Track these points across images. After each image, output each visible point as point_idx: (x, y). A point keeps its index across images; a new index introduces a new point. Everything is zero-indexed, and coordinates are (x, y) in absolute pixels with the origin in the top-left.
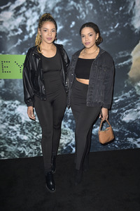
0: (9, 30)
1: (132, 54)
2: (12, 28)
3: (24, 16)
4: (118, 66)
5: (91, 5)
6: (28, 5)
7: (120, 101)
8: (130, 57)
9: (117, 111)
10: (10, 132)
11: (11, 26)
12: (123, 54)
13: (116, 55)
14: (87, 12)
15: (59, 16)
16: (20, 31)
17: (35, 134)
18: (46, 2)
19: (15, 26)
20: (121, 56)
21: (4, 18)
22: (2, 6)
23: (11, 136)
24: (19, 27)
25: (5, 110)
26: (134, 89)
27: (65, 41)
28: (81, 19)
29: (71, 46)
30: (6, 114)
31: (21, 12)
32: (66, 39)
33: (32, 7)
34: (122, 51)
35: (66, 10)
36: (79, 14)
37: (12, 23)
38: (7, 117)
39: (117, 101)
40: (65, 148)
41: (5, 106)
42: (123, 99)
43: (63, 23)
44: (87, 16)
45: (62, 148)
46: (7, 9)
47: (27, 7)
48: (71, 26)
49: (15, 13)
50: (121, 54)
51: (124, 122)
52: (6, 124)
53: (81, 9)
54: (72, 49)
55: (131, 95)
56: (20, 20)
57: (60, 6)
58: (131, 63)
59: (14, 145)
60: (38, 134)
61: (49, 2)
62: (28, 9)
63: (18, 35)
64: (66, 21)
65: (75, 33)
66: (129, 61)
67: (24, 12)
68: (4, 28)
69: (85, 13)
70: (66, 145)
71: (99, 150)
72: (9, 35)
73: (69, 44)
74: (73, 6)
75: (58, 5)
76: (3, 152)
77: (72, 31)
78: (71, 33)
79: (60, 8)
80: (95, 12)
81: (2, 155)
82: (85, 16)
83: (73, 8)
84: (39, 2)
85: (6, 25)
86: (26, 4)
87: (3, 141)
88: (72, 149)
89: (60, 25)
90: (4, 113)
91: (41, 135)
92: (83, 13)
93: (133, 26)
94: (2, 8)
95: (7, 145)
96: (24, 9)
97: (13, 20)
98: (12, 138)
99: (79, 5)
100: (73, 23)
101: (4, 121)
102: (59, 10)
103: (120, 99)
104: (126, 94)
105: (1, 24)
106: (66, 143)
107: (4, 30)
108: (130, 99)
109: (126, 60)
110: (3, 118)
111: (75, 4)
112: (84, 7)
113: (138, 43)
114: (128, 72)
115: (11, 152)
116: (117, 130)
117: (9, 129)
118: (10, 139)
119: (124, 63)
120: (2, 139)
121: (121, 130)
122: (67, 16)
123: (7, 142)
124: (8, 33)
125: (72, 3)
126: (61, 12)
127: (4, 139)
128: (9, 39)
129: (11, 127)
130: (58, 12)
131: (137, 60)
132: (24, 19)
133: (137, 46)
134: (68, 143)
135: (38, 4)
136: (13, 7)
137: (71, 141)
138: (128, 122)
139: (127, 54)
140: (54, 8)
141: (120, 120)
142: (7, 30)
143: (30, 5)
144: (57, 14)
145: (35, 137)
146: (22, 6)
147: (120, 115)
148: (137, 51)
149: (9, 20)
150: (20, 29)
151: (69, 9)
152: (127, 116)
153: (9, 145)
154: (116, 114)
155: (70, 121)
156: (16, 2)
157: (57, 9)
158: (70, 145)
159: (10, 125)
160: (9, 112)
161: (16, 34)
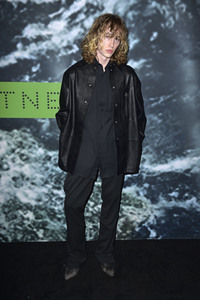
0: (60, 47)
2: (65, 44)
3: (82, 26)
5: (184, 6)
6: (88, 11)
10: (54, 199)
11: (62, 41)
14: (177, 16)
15: (133, 25)
16: (76, 49)
17: (92, 204)
18: (115, 5)
19: (69, 42)
21: (54, 30)
22: (51, 13)
23: (55, 205)
24: (75, 43)
25: (48, 165)
27: (142, 61)
28: (166, 28)
29: (150, 69)
30: (49, 171)
31: (77, 20)
32: (144, 58)
33: (94, 13)
35: (145, 15)
36: (164, 21)
37: (64, 37)
38: (51, 176)
40: (137, 229)
41: (49, 158)
43: (139, 35)
44: (176, 23)
45: (133, 229)
46: (58, 17)
47: (87, 14)
48: (152, 39)
49: (69, 23)
52: (49, 186)
53: (167, 13)
54: (152, 73)
56: (76, 32)
57: (136, 10)
59: (59, 219)
60: (96, 204)
61: (120, 5)
62: (87, 17)
63: (73, 54)
64: (144, 31)
65: (157, 49)
67: (82, 21)
68: (53, 44)
69: (174, 18)
70: (140, 225)
71: (195, 236)
72: (60, 55)
73: (148, 66)
74: (156, 8)
75: (132, 8)
76: (42, 231)
77: (154, 47)
78: (152, 50)
79: (136, 13)
80: (190, 16)
81: (41, 235)
82: (173, 22)
83: (154, 12)
84: (105, 5)
85: (56, 40)
86: (85, 10)
87: (43, 213)
88: (149, 233)
89: (135, 38)
90: (47, 169)
91: (100, 206)
92: (171, 19)
94: (51, 16)
95: (48, 220)
96: (82, 16)
97: (66, 33)
98: (56, 208)
99: (164, 7)
100: (155, 34)
101: (47, 182)
102: (134, 16)
105: (50, 40)
106: (139, 221)
107: (52, 48)
110: (45, 177)
111: (159, 6)
112: (172, 9)
115: (53, 231)
117: (53, 194)
118: (53, 210)
120: (42, 209)
122: (146, 24)
123: (49, 215)
124: (59, 52)
125: (154, 4)
126: (137, 19)
127: (45, 209)
128: (59, 60)
129: (55, 192)
130: (132, 19)
132: (82, 31)
134: (143, 222)
135: (103, 8)
136: (67, 14)
137: (148, 218)
140: (126, 13)
142: (56, 47)
143: (92, 10)
144: (131, 23)
145: (91, 209)
146: (79, 12)
149: (61, 33)
150: (75, 46)
151: (149, 14)
153: (52, 220)
155: (146, 185)
156: (72, 7)
157: (130, 15)
158: (145, 224)
159: (54, 188)
160: (54, 168)
161: (70, 52)
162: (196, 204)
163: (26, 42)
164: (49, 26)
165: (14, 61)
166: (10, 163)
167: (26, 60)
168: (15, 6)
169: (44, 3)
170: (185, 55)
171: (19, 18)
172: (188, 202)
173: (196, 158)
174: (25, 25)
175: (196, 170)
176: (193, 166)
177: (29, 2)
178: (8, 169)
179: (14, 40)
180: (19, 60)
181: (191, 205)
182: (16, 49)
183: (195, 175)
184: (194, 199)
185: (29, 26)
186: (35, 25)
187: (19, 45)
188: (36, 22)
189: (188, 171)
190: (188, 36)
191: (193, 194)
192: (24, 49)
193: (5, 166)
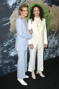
1: (10, 19)
4: (3, 26)
7: (7, 45)
8: (9, 21)
9: (6, 51)
12: (5, 19)
13: (1, 20)
20: (4, 20)
26: (14, 37)
34: (4, 17)
39: (5, 45)
42: (9, 44)
50: (4, 19)
51: (11, 57)
55: (13, 41)
58: (10, 24)
66: (9, 23)
93: (8, 5)
103: (7, 44)
104: (10, 41)
108: (12, 43)
109: (7, 22)
113: (12, 13)
114: (9, 28)
116: (8, 62)
119: (6, 24)
121: (10, 61)
131: (13, 22)
133: (12, 15)
138: (13, 56)
139: (7, 19)
141: (9, 56)
147: (9, 53)
148: (12, 18)
152: (13, 52)
154: (6, 52)
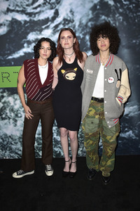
162: (132, 135)
163: (29, 43)
164: (42, 33)
165: (23, 54)
166: (22, 113)
167: (29, 53)
168: (23, 23)
169: (39, 20)
170: (123, 46)
171: (25, 30)
172: (127, 133)
173: (131, 108)
174: (29, 33)
175: (132, 114)
176: (130, 112)
177: (30, 20)
178: (21, 117)
179: (22, 42)
180: (25, 53)
181: (129, 135)
182: (23, 47)
183: (132, 117)
184: (131, 132)
185: (31, 34)
186: (34, 33)
187: (25, 45)
188: (35, 31)
189: (127, 115)
190: (124, 35)
191: (130, 129)
192: (28, 47)
193: (19, 115)
